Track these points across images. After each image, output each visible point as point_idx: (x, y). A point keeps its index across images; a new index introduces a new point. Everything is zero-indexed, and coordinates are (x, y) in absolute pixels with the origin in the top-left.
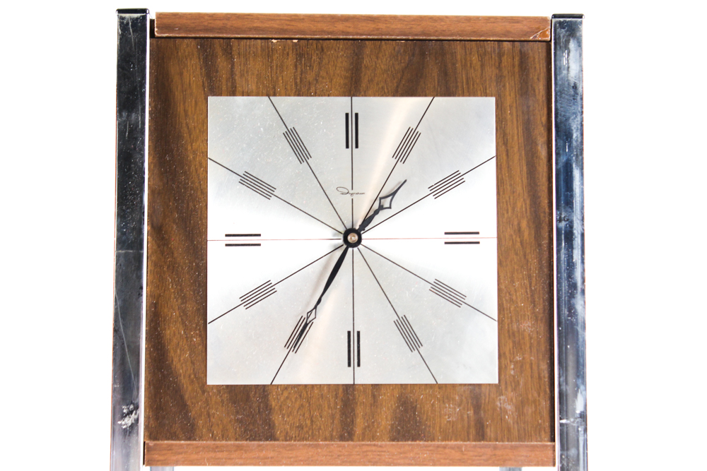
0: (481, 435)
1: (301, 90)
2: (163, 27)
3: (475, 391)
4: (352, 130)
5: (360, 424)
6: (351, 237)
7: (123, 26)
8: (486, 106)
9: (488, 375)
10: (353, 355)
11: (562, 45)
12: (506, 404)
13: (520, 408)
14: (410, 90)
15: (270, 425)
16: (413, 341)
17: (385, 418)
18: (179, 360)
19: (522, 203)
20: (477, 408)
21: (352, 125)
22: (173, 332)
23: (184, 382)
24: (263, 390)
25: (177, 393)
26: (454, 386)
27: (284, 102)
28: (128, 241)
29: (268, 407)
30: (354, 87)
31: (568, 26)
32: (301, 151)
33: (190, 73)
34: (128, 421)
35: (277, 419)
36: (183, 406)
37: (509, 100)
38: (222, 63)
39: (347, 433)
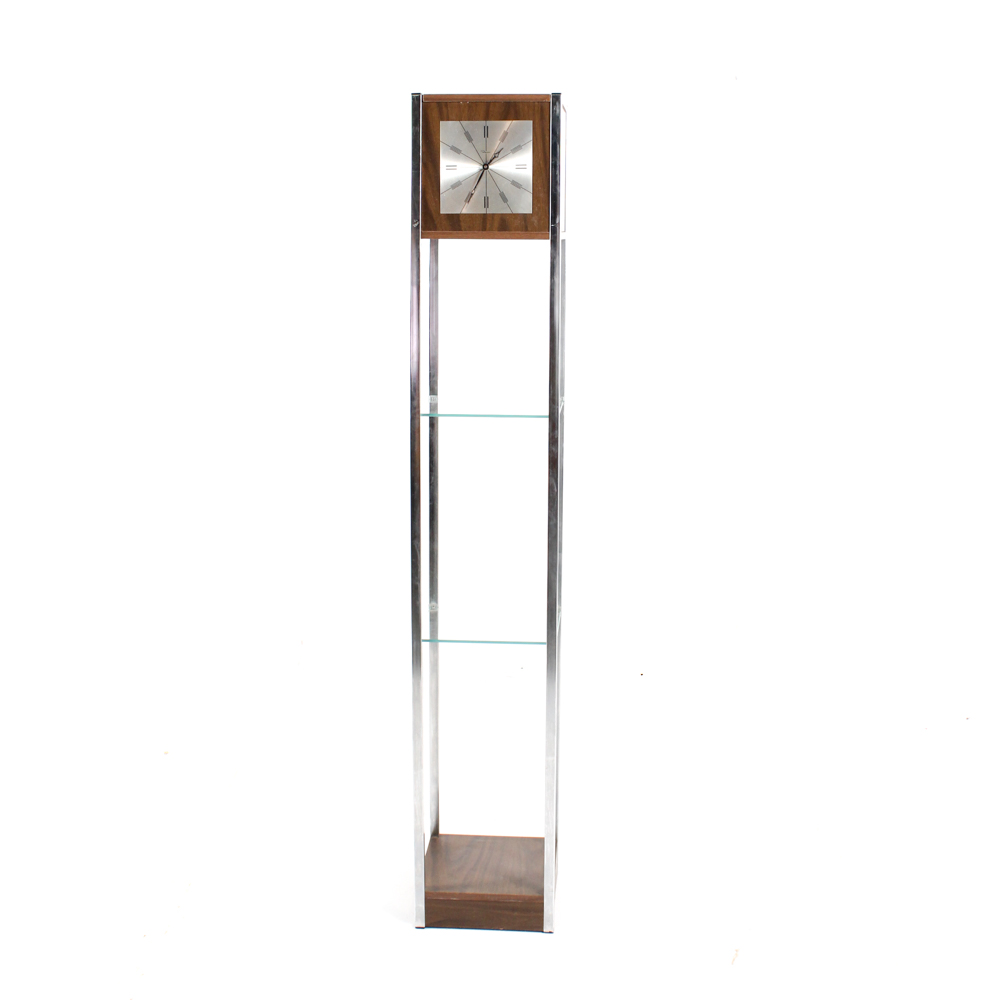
0: (526, 230)
1: (470, 119)
2: (426, 99)
3: (525, 216)
4: (486, 133)
5: (488, 226)
6: (486, 166)
7: (413, 99)
8: (529, 123)
9: (529, 210)
10: (486, 205)
11: (554, 104)
12: (535, 220)
13: (539, 221)
14: (506, 118)
15: (460, 226)
16: (505, 199)
17: (496, 224)
18: (432, 206)
19: (541, 155)
20: (525, 221)
21: (486, 129)
22: (430, 197)
23: (433, 213)
24: (458, 215)
25: (431, 217)
26: (518, 214)
27: (464, 123)
28: (415, 168)
29: (459, 221)
30: (487, 118)
31: (556, 97)
32: (470, 139)
33: (434, 113)
34: (416, 225)
35: (462, 224)
36: (433, 221)
37: (537, 121)
38: (444, 109)
39: (484, 229)
